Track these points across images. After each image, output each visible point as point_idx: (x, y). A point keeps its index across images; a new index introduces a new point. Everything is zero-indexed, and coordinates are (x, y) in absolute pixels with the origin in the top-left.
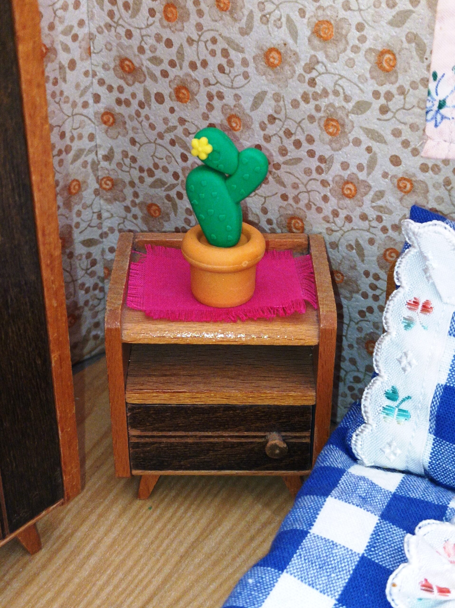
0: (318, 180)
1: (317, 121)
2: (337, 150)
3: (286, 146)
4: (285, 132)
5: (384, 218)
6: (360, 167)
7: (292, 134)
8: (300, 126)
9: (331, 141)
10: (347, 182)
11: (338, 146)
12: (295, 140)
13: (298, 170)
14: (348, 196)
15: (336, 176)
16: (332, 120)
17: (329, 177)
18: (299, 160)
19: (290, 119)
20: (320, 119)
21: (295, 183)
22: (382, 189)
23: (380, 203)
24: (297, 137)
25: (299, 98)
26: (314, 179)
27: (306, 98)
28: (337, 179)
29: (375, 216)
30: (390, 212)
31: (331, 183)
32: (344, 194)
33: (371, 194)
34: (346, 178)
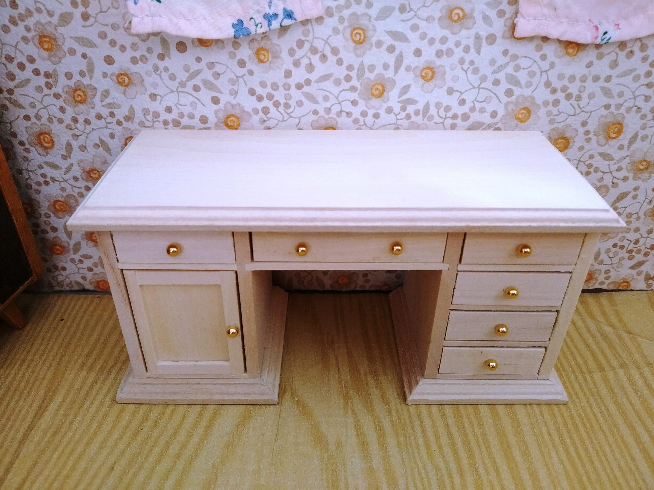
0: (50, 95)
1: (31, 41)
2: (58, 63)
3: (12, 71)
4: (6, 58)
5: (115, 113)
6: (82, 74)
7: (13, 58)
8: (17, 49)
9: (50, 56)
10: (75, 90)
11: (57, 59)
12: (18, 63)
13: (30, 90)
14: (81, 102)
15: (64, 87)
16: (44, 36)
17: (58, 89)
18: (28, 81)
19: (6, 44)
20: (33, 38)
21: (32, 103)
22: (106, 88)
23: (108, 101)
24: (19, 60)
25: (7, 23)
26: (46, 95)
27: (13, 21)
28: (66, 89)
29: (108, 114)
30: (119, 107)
31: (62, 94)
32: (76, 101)
33: (99, 94)
34: (73, 87)
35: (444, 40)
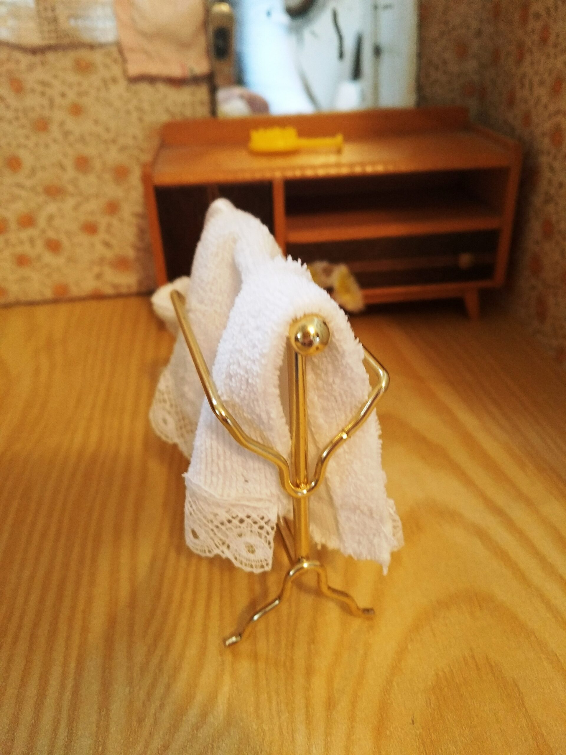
35: (79, 84)
